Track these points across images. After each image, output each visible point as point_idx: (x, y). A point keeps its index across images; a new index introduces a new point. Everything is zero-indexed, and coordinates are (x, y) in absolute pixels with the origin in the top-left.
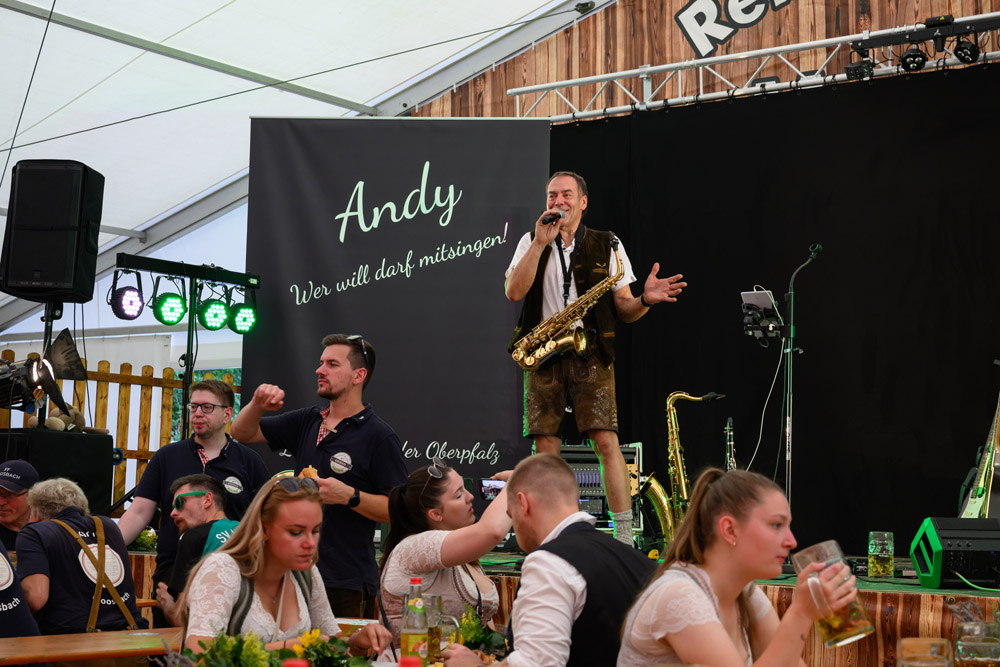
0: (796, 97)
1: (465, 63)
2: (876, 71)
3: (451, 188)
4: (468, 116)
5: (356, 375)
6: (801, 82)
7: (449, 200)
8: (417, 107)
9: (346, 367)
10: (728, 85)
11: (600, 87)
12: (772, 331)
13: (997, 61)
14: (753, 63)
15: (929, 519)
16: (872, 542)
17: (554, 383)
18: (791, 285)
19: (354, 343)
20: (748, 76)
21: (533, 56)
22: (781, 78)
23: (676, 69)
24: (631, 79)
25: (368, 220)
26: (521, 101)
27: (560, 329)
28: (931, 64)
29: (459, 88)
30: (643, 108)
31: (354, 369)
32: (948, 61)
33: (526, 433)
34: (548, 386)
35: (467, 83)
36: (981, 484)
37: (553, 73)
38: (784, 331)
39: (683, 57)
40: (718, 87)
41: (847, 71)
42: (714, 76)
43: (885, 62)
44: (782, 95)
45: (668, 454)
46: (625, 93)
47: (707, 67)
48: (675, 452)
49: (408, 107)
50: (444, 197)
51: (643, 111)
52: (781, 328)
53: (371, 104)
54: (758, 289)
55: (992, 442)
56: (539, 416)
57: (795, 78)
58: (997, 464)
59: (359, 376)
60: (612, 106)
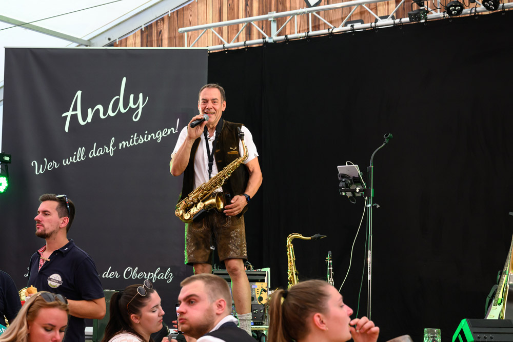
0: (374, 33)
1: (150, 10)
2: (429, 16)
3: (141, 95)
4: (152, 46)
5: (62, 222)
6: (378, 24)
7: (140, 103)
8: (117, 40)
9: (55, 216)
10: (328, 26)
11: (242, 27)
12: (358, 193)
13: (511, 9)
14: (345, 11)
15: (465, 320)
16: (426, 335)
17: (204, 228)
18: (371, 161)
19: (60, 200)
20: (342, 19)
21: (196, 6)
22: (365, 21)
23: (293, 15)
24: (263, 21)
25: (85, 117)
26: (188, 36)
27: (207, 194)
28: (466, 11)
29: (146, 28)
30: (271, 41)
31: (61, 217)
32: (478, 9)
33: (186, 262)
34: (200, 230)
35: (152, 24)
36: (500, 296)
37: (210, 17)
38: (366, 192)
39: (298, 6)
40: (322, 27)
41: (410, 16)
42: (319, 19)
43: (435, 9)
44: (365, 32)
45: (287, 276)
46: (258, 31)
47: (314, 13)
48: (292, 274)
49: (111, 40)
50: (136, 101)
51: (271, 43)
52: (364, 190)
53: (86, 39)
54: (349, 164)
55: (507, 268)
56: (195, 250)
57: (374, 21)
58: (511, 283)
59: (64, 222)
60: (250, 39)
